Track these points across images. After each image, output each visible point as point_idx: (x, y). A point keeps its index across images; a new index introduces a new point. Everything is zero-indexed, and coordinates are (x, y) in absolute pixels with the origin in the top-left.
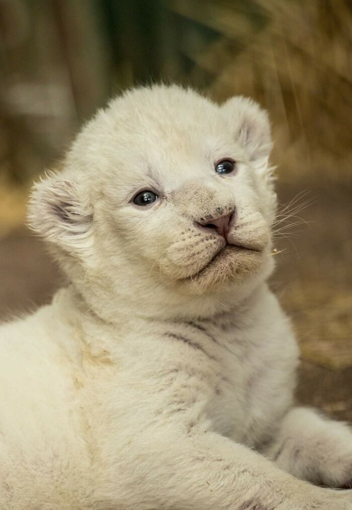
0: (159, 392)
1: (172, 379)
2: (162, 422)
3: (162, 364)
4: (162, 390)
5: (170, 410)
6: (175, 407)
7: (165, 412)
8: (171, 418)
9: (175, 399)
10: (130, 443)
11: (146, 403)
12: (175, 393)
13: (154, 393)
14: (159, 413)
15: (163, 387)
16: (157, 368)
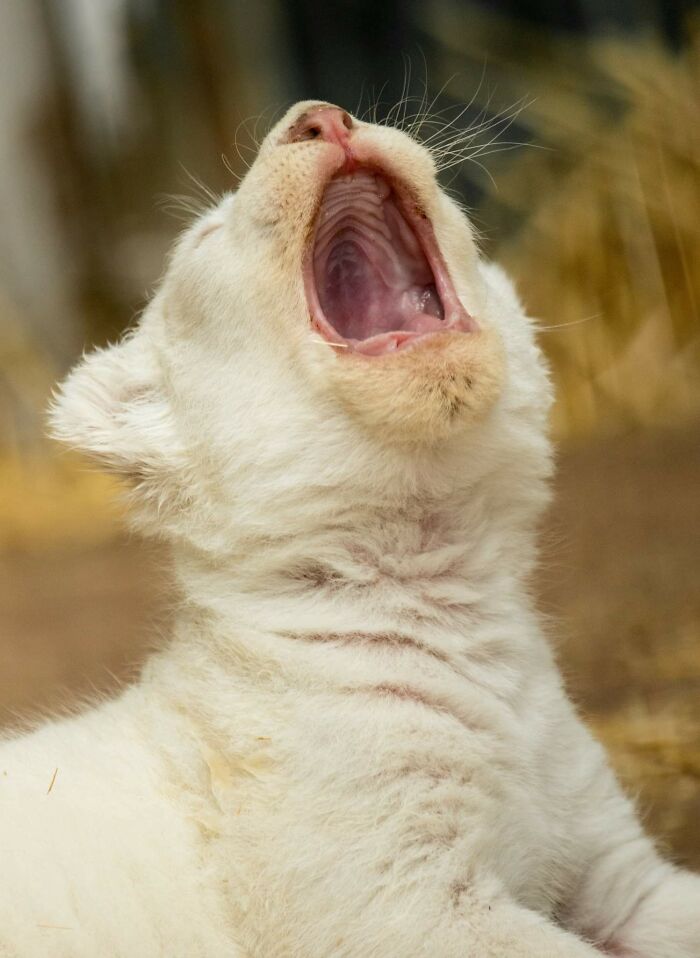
0: (378, 823)
1: (399, 794)
2: (394, 887)
3: (378, 758)
4: (383, 819)
5: (406, 860)
6: (415, 853)
7: (397, 866)
8: (412, 878)
9: (412, 837)
10: (339, 943)
11: (357, 851)
12: (411, 824)
13: (370, 826)
14: (386, 866)
15: (384, 813)
16: (370, 770)
